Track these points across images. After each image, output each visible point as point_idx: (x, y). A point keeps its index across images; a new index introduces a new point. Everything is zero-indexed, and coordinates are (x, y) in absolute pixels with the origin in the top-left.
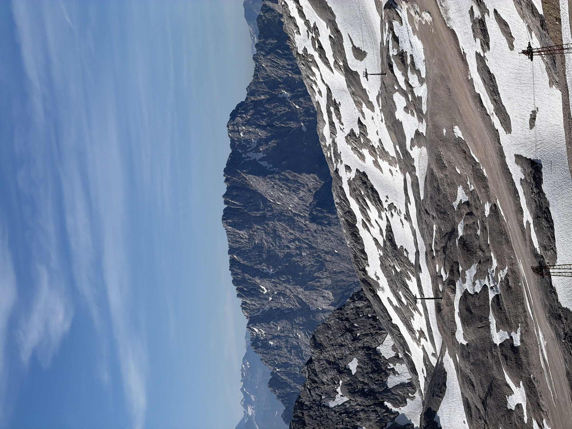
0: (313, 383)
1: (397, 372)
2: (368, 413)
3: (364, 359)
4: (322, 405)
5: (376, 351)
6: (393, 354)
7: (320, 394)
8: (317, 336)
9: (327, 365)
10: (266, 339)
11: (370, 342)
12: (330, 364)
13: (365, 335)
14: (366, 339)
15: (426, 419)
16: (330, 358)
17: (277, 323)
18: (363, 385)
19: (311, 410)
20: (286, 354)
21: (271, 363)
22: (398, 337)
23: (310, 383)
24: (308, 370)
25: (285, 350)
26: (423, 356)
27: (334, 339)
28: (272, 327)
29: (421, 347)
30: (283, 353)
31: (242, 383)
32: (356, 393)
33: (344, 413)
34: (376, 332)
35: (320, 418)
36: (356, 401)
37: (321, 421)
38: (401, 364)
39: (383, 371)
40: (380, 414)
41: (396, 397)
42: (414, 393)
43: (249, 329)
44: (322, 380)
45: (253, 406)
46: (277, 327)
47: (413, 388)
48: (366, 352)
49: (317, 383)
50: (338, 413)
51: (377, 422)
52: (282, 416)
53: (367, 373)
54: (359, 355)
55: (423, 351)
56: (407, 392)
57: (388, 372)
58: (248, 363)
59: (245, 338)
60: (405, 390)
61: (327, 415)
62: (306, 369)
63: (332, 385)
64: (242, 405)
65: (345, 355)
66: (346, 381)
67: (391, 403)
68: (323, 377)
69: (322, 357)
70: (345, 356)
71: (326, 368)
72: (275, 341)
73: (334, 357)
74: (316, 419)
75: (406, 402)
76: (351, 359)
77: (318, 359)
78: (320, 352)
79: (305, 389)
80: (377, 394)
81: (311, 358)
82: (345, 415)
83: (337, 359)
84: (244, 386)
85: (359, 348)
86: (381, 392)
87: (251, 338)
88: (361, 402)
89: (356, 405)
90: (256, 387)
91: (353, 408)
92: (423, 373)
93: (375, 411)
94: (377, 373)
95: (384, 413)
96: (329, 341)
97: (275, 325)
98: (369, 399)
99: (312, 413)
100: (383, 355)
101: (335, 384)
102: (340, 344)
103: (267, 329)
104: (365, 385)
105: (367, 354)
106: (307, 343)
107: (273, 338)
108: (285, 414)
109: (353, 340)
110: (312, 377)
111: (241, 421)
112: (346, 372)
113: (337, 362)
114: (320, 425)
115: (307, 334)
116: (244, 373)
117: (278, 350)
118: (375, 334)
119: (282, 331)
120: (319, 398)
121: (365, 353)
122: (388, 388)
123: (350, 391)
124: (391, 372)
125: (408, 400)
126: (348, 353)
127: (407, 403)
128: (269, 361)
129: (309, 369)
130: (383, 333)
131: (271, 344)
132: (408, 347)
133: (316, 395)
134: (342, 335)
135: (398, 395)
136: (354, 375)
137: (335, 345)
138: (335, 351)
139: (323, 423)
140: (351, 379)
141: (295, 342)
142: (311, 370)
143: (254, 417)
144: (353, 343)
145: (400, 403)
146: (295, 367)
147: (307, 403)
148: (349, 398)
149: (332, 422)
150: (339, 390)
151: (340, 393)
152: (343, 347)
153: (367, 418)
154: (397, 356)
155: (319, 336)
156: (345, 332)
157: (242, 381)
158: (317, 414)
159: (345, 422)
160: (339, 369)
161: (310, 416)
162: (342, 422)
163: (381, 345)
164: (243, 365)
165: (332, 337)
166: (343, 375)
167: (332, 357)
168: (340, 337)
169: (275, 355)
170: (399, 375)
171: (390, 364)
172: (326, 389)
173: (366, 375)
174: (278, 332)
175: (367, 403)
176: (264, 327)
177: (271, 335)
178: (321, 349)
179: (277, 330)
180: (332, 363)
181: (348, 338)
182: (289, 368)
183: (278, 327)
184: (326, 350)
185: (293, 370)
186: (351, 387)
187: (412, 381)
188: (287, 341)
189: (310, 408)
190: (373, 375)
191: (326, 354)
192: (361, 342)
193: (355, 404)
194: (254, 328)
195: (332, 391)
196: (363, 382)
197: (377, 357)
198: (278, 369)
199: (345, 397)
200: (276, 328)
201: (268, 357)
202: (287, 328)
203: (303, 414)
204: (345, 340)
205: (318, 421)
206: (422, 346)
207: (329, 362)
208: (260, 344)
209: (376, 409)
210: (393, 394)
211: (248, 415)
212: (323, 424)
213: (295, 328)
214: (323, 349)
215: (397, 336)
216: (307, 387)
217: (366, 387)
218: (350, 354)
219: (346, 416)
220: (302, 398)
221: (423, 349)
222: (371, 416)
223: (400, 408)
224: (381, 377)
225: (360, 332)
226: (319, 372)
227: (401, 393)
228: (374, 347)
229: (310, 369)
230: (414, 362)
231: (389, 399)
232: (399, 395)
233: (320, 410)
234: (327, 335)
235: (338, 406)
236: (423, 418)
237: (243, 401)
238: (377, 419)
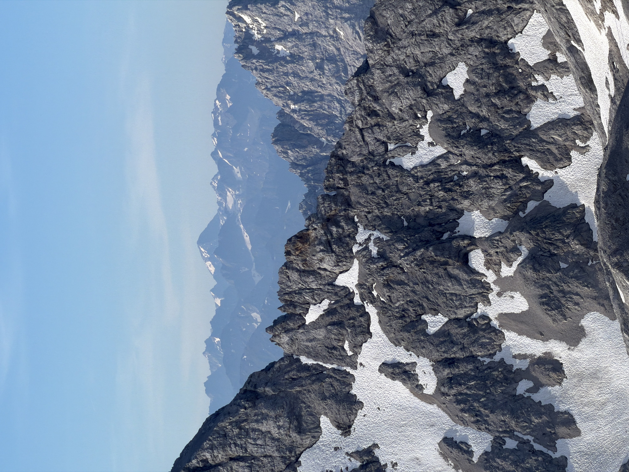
0: (369, 115)
1: (552, 93)
2: (486, 181)
3: (482, 64)
4: (387, 163)
5: (507, 48)
6: (544, 55)
7: (385, 139)
8: (380, 14)
9: (401, 77)
10: (267, 40)
11: (495, 27)
12: (407, 75)
13: (483, 12)
14: (486, 23)
15: (610, 177)
16: (407, 62)
17: (293, 4)
18: (477, 120)
19: (364, 173)
20: (312, 72)
21: (279, 92)
22: (556, 9)
23: (363, 116)
24: (360, 89)
25: (311, 64)
26: (610, 51)
27: (417, 20)
28: (282, 13)
29: (604, 32)
30: (304, 71)
31: (215, 141)
32: (462, 139)
33: (433, 181)
34: (508, 7)
35: (383, 191)
36: (461, 155)
37: (384, 198)
38: (562, 77)
39: (520, 92)
40: (512, 182)
41: (549, 146)
42: (588, 138)
43: (231, 17)
44: (388, 111)
45: (239, 191)
46: (292, 12)
47: (586, 129)
48: (486, 50)
49: (377, 115)
50: (422, 181)
51: (505, 200)
52: (301, 208)
53: (487, 95)
54: (469, 56)
55: (609, 40)
56: (573, 136)
57: (533, 93)
58: (228, 97)
59: (223, 43)
60: (568, 133)
61: (397, 186)
62: (355, 85)
63: (411, 122)
64: (214, 187)
65: (440, 56)
66: (441, 113)
67: (537, 159)
68: (391, 104)
69: (389, 60)
70: (439, 58)
71: (398, 83)
72: (289, 44)
73: (417, 61)
74: (373, 193)
75: (570, 159)
76: (453, 66)
77: (382, 65)
78: (385, 48)
79: (352, 128)
80: (508, 142)
81: (366, 62)
82: (437, 184)
83: (423, 64)
84: (219, 146)
85: (472, 40)
86: (517, 136)
87: (235, 36)
88: (473, 157)
89: (461, 164)
90: (246, 149)
91: (454, 171)
92: (608, 89)
93: (502, 177)
94: (509, 96)
95: (521, 181)
96: (406, 26)
97: (289, 10)
98: (489, 151)
99: (365, 179)
100: (522, 57)
101: (417, 118)
102: (431, 31)
103: (271, 16)
104: (481, 122)
105: (488, 54)
106: (359, 50)
107: (285, 37)
108: (306, 203)
109: (458, 25)
110: (367, 104)
111: (211, 222)
112: (442, 93)
113: (422, 70)
114: (383, 205)
115: (358, 29)
116: (219, 118)
117: (294, 63)
118: (507, 11)
119: (303, 24)
120: (381, 149)
121: (484, 52)
122: (531, 129)
123: (449, 135)
124: (539, 94)
125: (573, 154)
126: (446, 51)
127: (571, 161)
128: (276, 87)
129: (362, 86)
130: (525, 10)
131: (278, 51)
132: (577, 31)
133: (375, 141)
134: (435, 13)
135: (552, 143)
136: (459, 100)
137: (420, 35)
138: (419, 47)
139: (388, 201)
140: (451, 108)
141: (332, 48)
142: (366, 88)
143: (239, 214)
144: (457, 31)
145: (557, 160)
146: (331, 101)
147: (355, 159)
148: (446, 148)
149: (409, 199)
150: (424, 131)
151: (428, 139)
152: (436, 40)
153: (484, 191)
154: (553, 60)
155: (384, 13)
156: (442, 6)
157: (214, 135)
158: (376, 183)
159: (437, 200)
160: (426, 85)
161: (362, 187)
162: (430, 199)
163: (520, 34)
164: (217, 102)
165: (413, 17)
166: (434, 100)
167: (411, 60)
168: (430, 16)
169: (286, 74)
170: (556, 99)
171: (536, 76)
172: (398, 129)
173: (485, 100)
174: (295, 24)
175: (484, 158)
176: (265, 13)
177: (279, 30)
178: (388, 42)
179: (292, 20)
180: (411, 73)
181: (448, 19)
182: (319, 103)
183: (296, 13)
184: (400, 44)
185: (326, 107)
186: (451, 126)
187: (583, 114)
188: (314, 45)
189: (362, 170)
190: (499, 99)
191: (400, 53)
192: (476, 28)
193: (459, 161)
194: (243, 16)
195: (409, 133)
196: (477, 116)
197: (508, 62)
198: (294, 104)
199: (438, 146)
200: (291, 15)
201: (272, 78)
202: (316, 17)
203: (346, 183)
204: (441, 23)
205: (378, 197)
206: (607, 29)
207: (406, 73)
208: (255, 50)
209: (504, 172)
210: (542, 141)
211: (226, 208)
212: (390, 203)
213: (332, 15)
214: (393, 43)
215: (553, 9)
216: (356, 125)
217: (484, 125)
218: (452, 54)
219: (438, 186)
220: (345, 148)
221: (610, 35)
222: (493, 188)
223: (557, 170)
224: (517, 104)
225: (473, 6)
226: (383, 91)
227: (560, 139)
228: (504, 38)
229: (364, 86)
230: (589, 65)
231: (534, 151)
232: (555, 143)
233: (385, 175)
234: (401, 12)
235: (422, 166)
236: (603, 175)
237: (217, 179)
238: (505, 195)
